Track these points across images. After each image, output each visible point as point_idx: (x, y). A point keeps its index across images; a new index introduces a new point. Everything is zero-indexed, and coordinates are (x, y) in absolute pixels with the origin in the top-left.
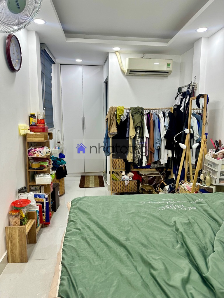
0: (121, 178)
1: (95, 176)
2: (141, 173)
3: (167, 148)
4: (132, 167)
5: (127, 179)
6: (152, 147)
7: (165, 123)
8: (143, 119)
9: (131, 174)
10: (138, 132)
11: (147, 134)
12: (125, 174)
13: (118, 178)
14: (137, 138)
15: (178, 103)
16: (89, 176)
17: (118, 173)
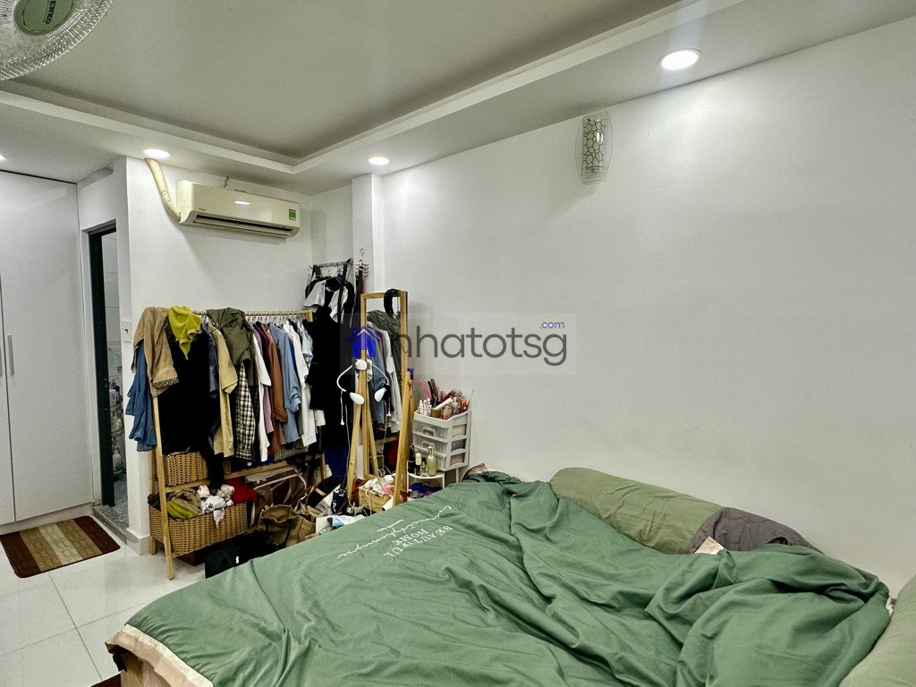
0: (199, 508)
1: (59, 524)
2: (250, 479)
3: (314, 406)
4: (227, 469)
5: (220, 504)
6: (281, 410)
7: (303, 348)
8: (251, 341)
9: (228, 489)
10: (244, 374)
11: (264, 379)
12: (208, 492)
13: (192, 509)
14: (243, 389)
15: (320, 301)
16: (35, 530)
17: (187, 494)
